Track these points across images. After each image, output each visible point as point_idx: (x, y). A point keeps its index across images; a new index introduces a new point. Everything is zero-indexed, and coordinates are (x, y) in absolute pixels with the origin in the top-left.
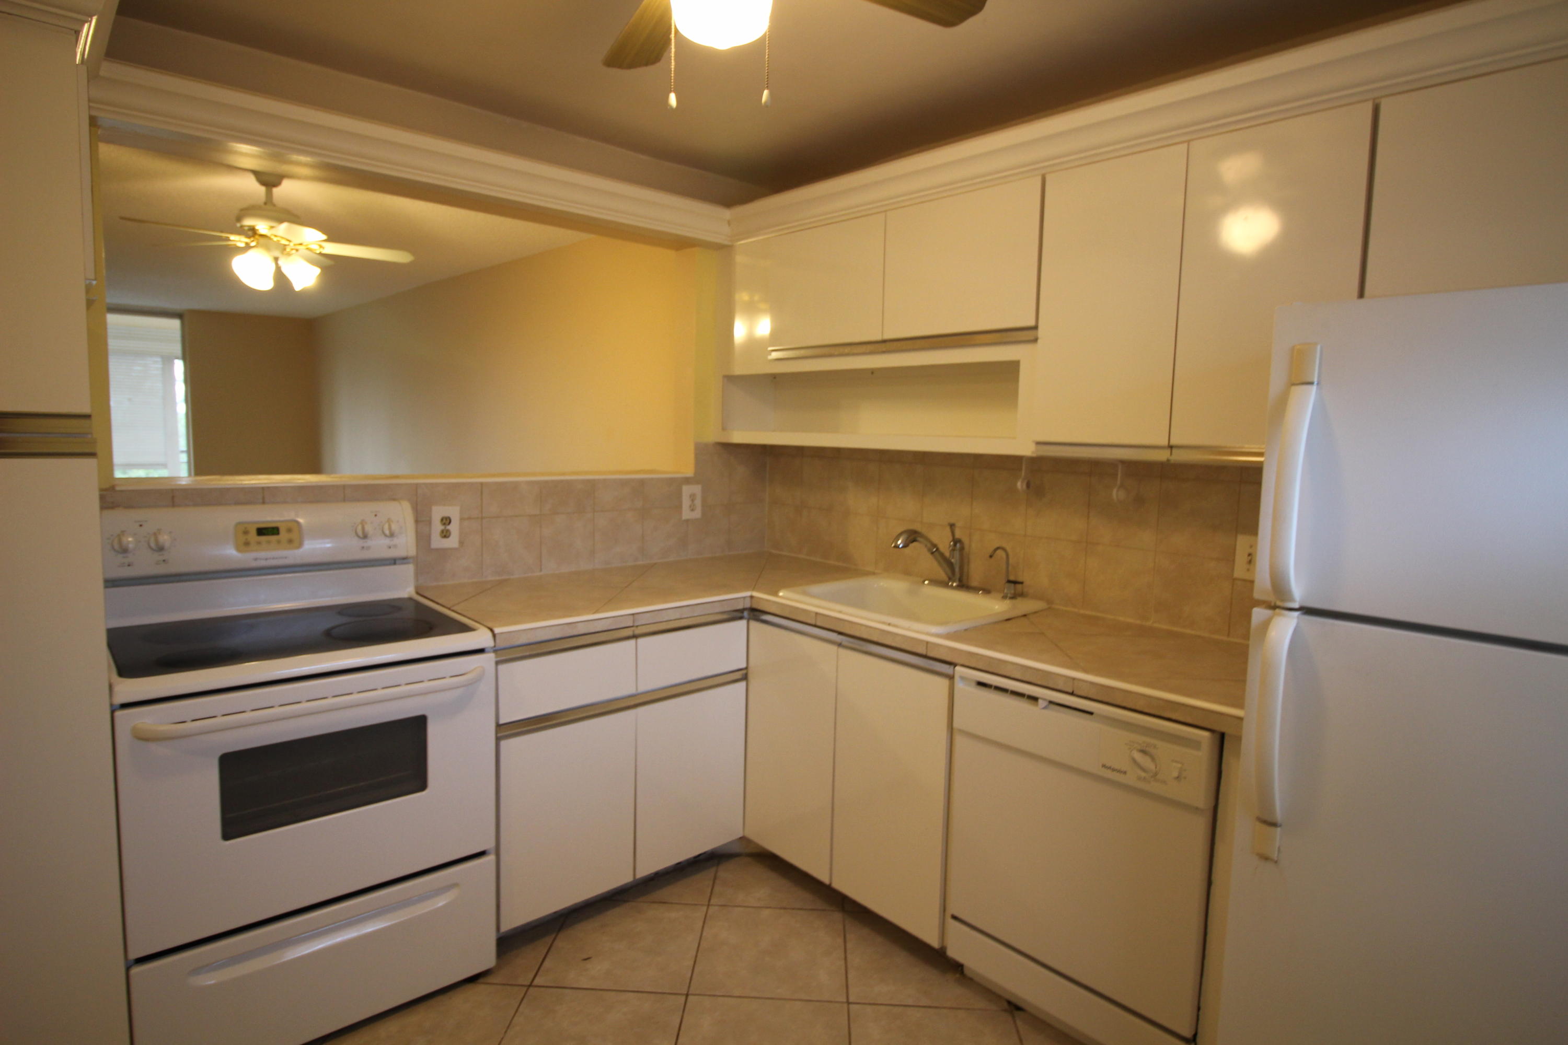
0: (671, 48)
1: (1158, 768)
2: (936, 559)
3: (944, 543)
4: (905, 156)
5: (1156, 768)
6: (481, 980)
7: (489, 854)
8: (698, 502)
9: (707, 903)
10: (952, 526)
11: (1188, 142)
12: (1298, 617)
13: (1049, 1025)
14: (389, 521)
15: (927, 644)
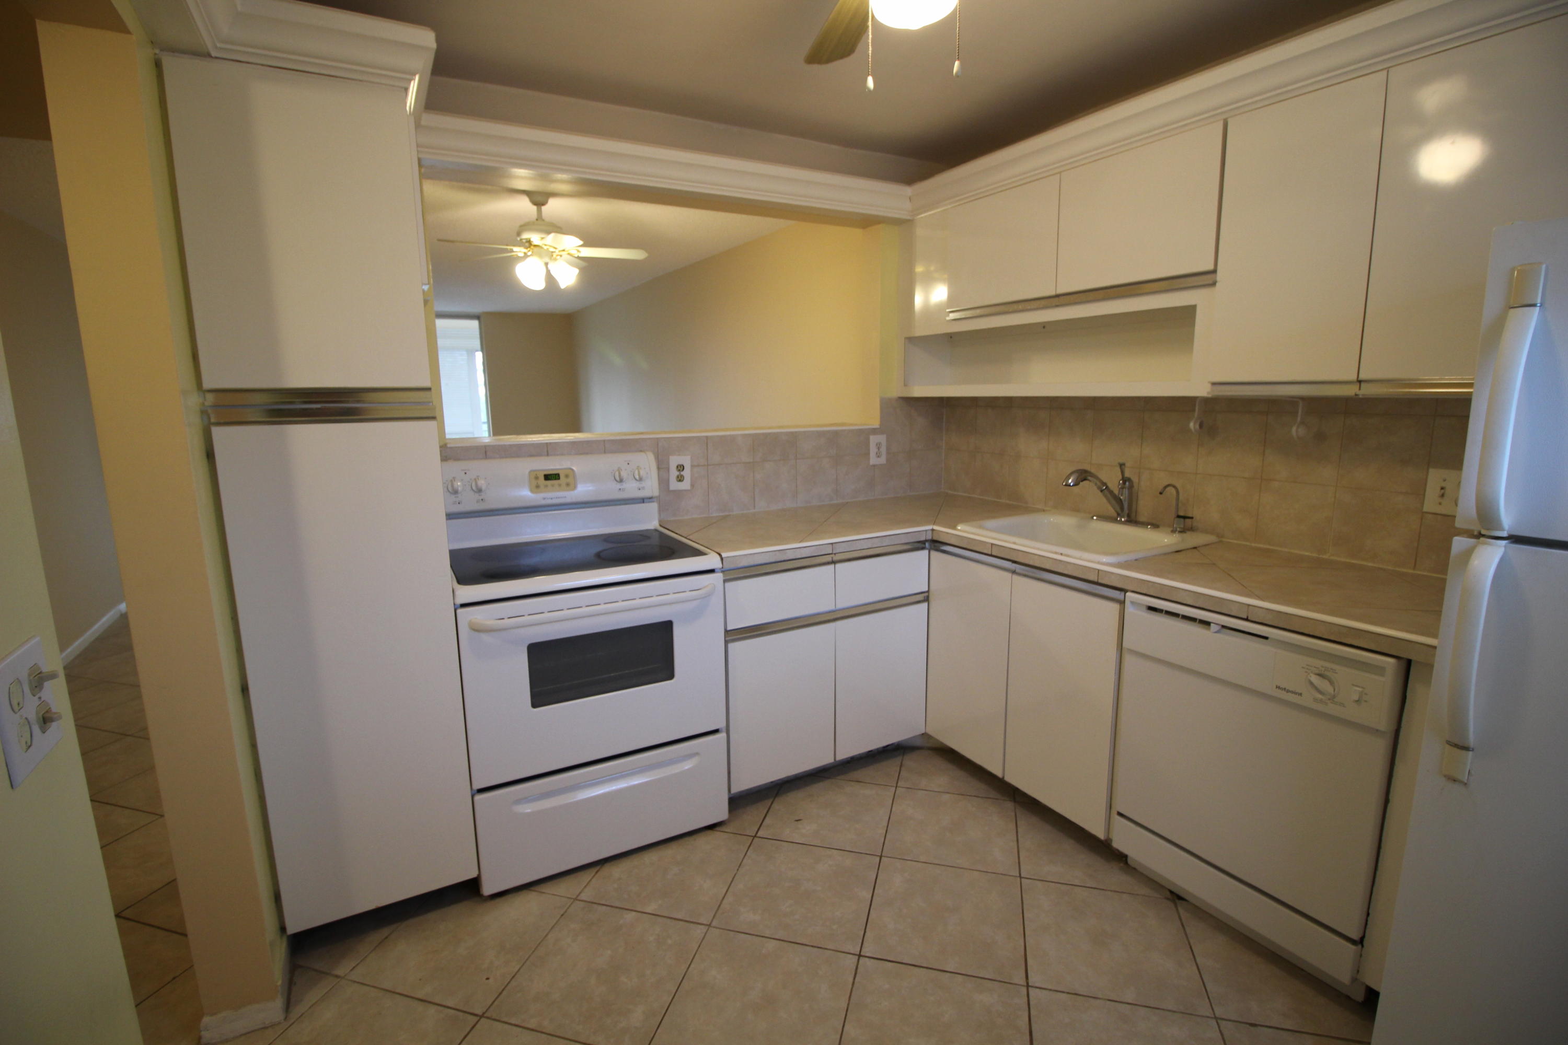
0: (869, 35)
1: (1336, 692)
2: (1106, 496)
3: (1114, 481)
4: (1077, 118)
5: (1334, 691)
6: (717, 828)
7: (722, 732)
8: (883, 450)
9: (895, 785)
10: (1122, 466)
11: (1388, 69)
12: (1505, 547)
13: (1211, 916)
14: (638, 468)
15: (1098, 572)
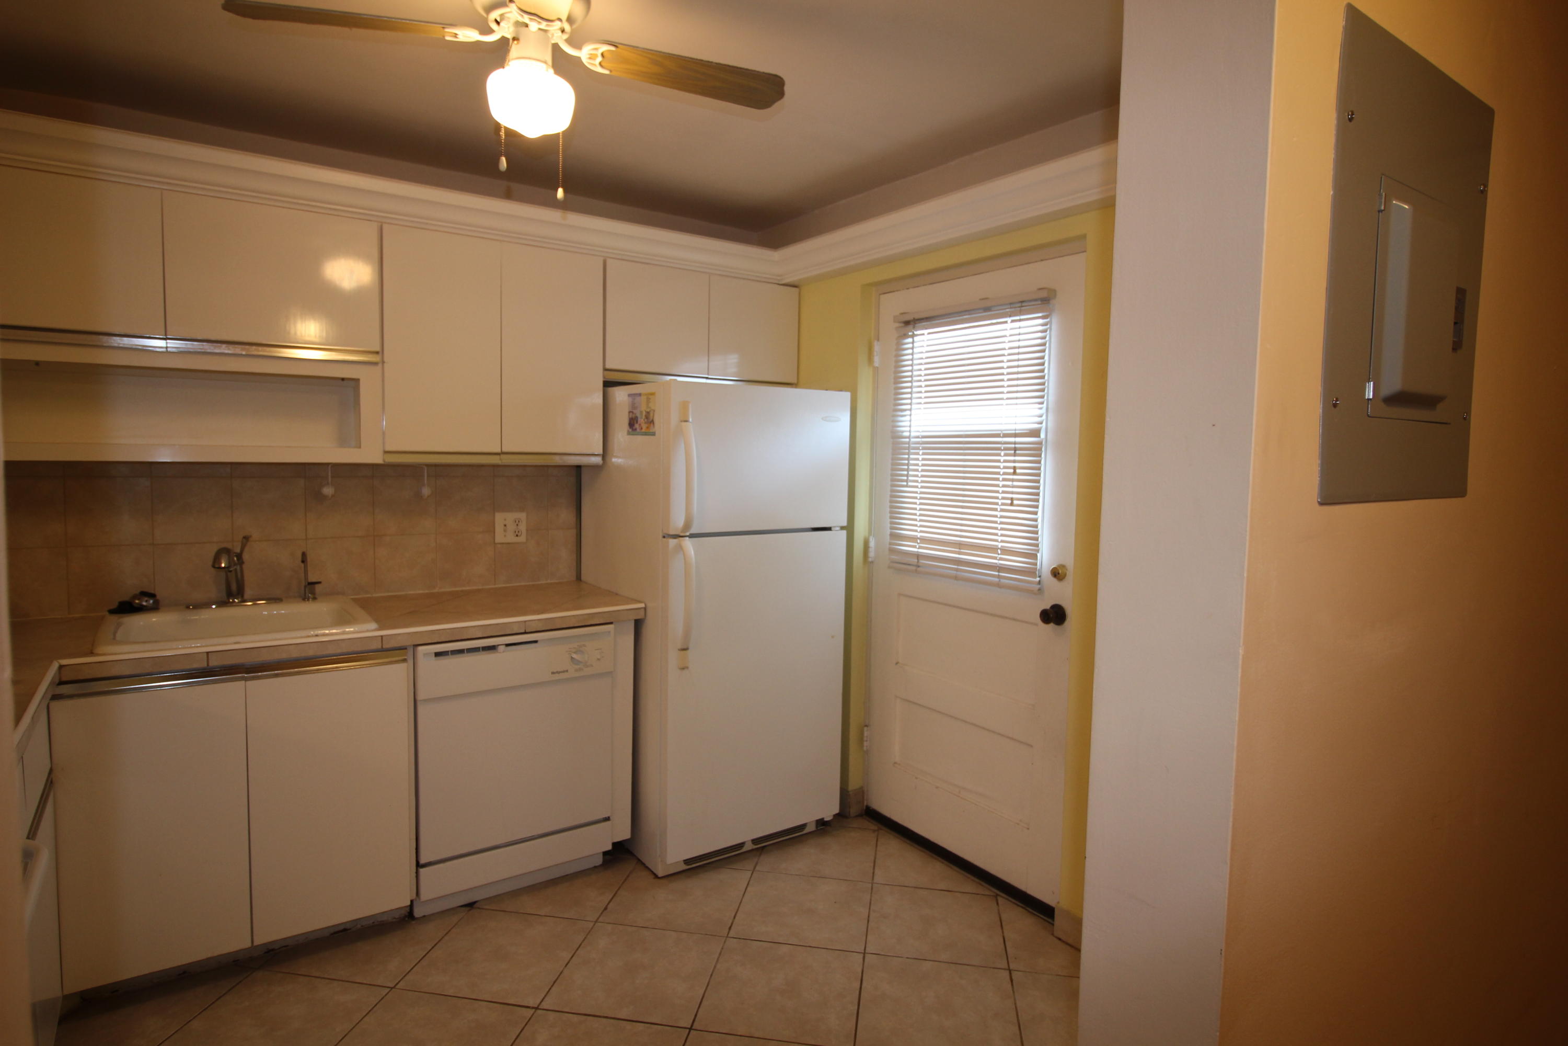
1: (587, 658)
12: (689, 540)
15: (382, 639)
